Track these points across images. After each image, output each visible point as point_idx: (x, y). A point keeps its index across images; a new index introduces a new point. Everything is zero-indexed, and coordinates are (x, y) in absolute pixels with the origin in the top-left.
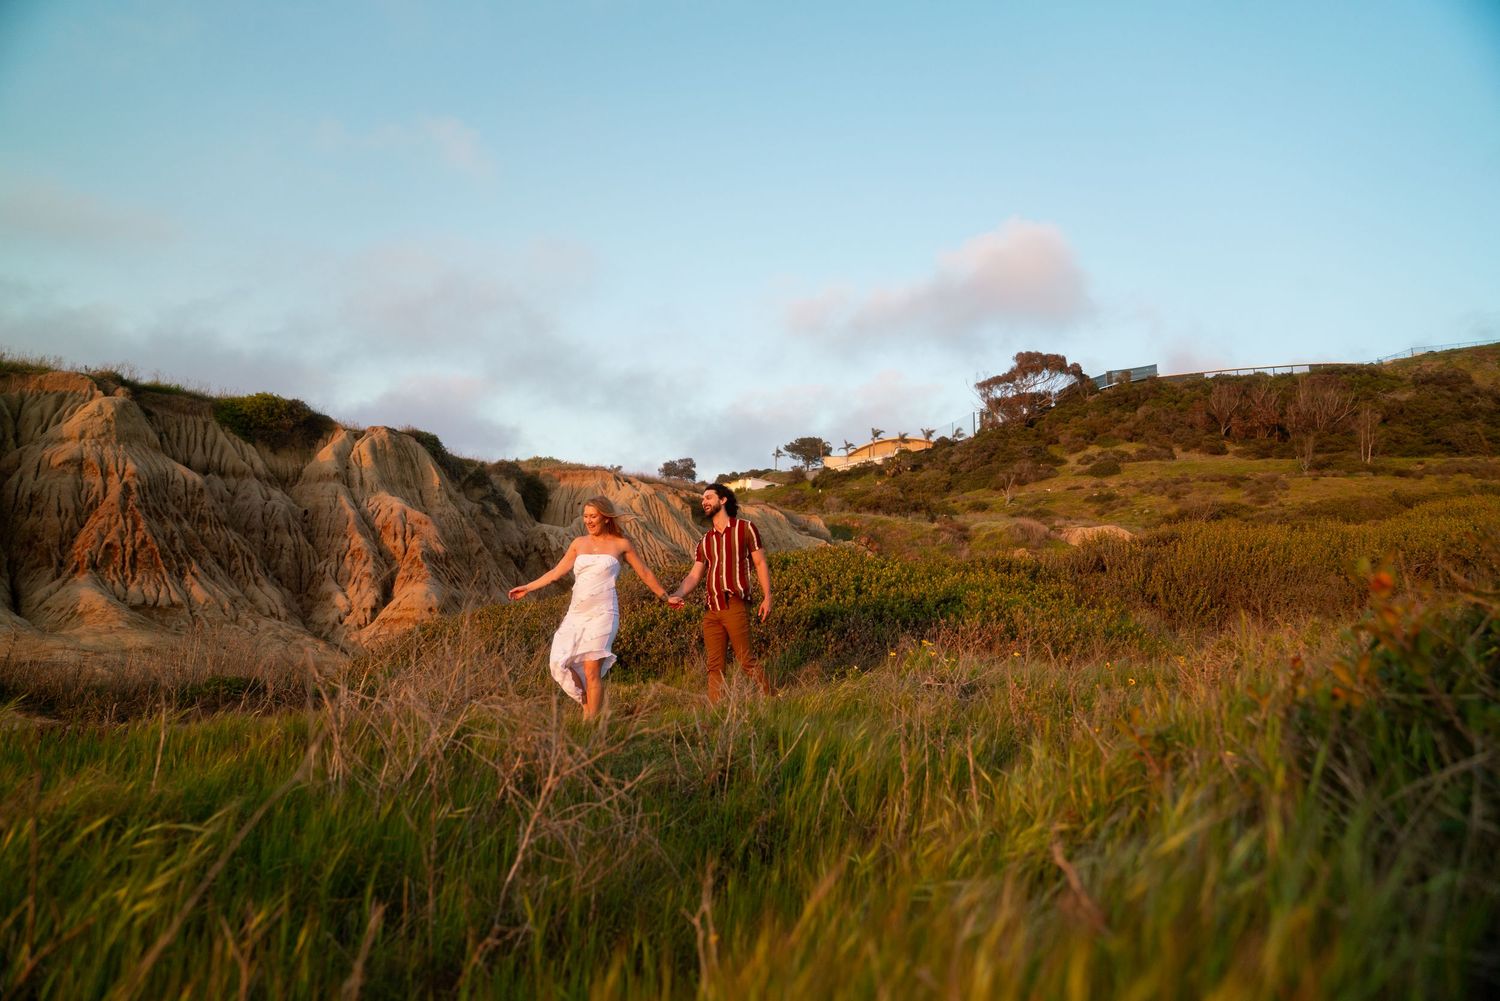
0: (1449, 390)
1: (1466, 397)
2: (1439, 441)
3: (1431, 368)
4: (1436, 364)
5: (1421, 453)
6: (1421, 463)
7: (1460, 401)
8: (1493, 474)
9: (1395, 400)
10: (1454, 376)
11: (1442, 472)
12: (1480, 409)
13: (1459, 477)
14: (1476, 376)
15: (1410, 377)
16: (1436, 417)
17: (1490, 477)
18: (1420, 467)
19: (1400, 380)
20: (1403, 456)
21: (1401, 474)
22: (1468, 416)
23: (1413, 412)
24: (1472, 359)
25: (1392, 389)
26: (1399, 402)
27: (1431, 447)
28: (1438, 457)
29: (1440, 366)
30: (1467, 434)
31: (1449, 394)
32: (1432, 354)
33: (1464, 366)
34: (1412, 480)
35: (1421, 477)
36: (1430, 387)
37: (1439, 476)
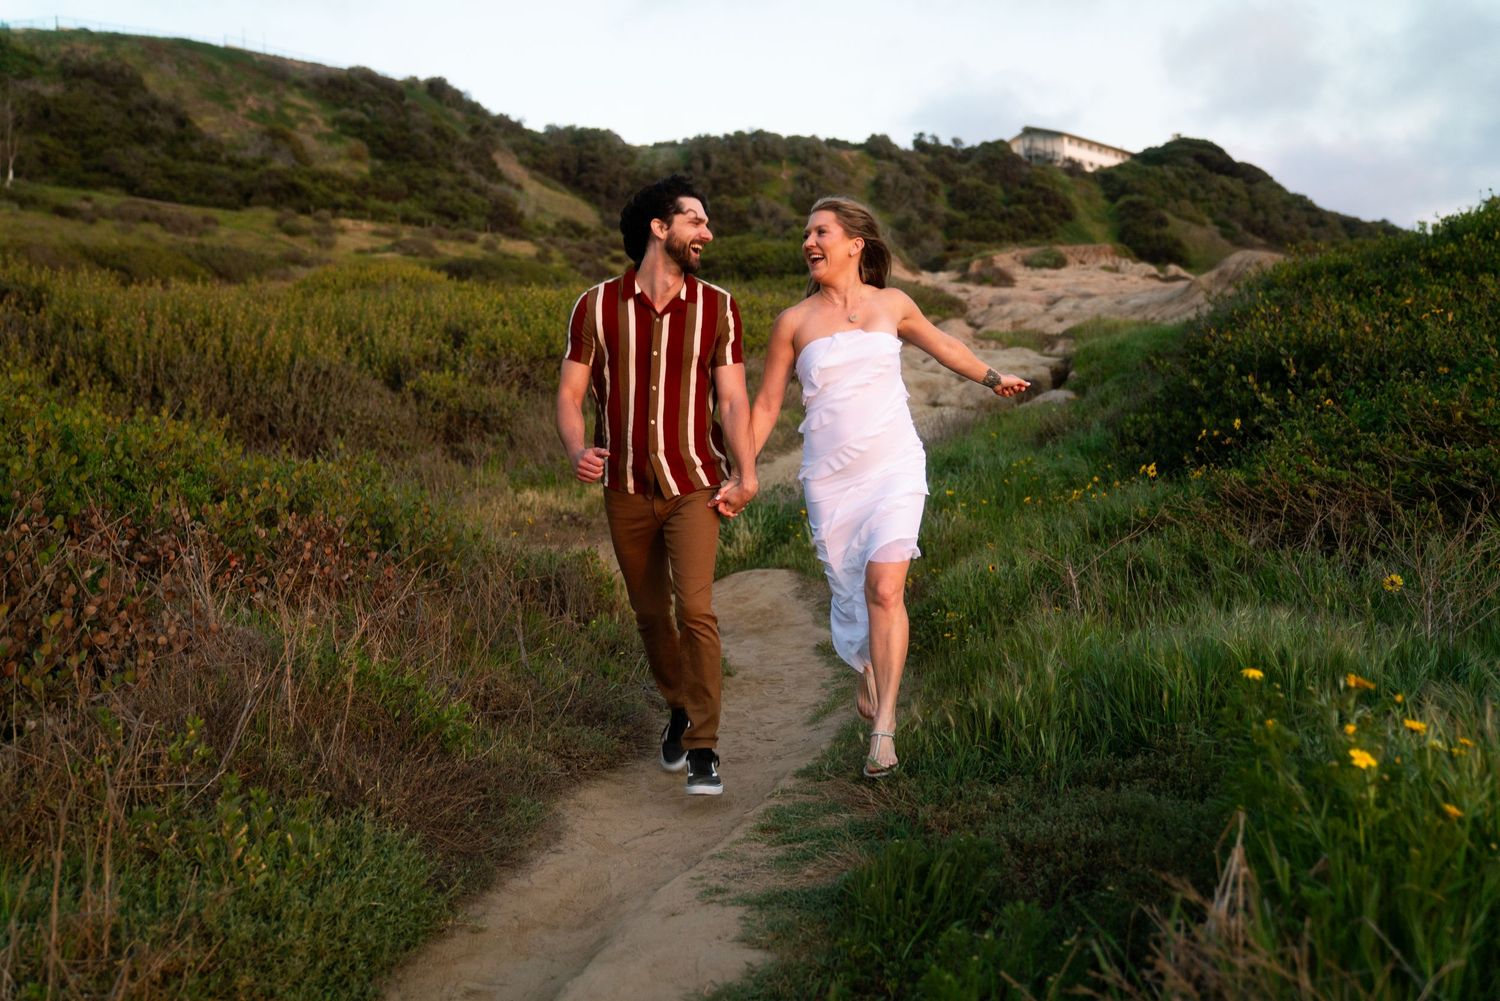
0: (115, 93)
1: (140, 109)
2: (105, 169)
3: (88, 55)
4: (95, 49)
5: (82, 184)
6: (88, 199)
7: (129, 114)
8: (190, 229)
9: (35, 93)
10: (121, 73)
11: (122, 217)
12: (158, 131)
13: (145, 228)
14: (150, 80)
15: (55, 62)
16: (98, 132)
17: (187, 232)
18: (87, 206)
19: (39, 62)
20: (59, 184)
21: (62, 212)
22: (144, 137)
23: (64, 117)
24: (143, 53)
25: (27, 75)
26: (43, 97)
27: (95, 176)
28: (110, 194)
29: (99, 55)
30: (146, 164)
31: (115, 100)
32: (84, 33)
33: (133, 61)
34: (79, 224)
35: (92, 221)
36: (87, 83)
37: (118, 223)
